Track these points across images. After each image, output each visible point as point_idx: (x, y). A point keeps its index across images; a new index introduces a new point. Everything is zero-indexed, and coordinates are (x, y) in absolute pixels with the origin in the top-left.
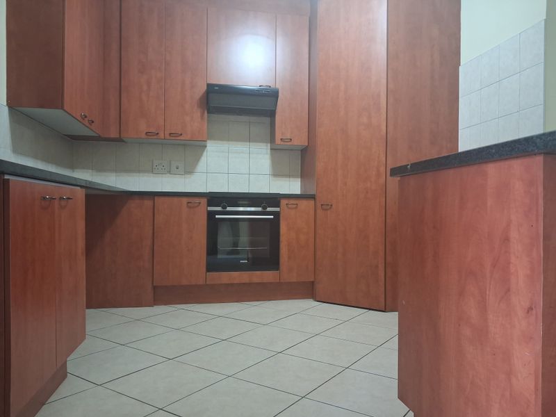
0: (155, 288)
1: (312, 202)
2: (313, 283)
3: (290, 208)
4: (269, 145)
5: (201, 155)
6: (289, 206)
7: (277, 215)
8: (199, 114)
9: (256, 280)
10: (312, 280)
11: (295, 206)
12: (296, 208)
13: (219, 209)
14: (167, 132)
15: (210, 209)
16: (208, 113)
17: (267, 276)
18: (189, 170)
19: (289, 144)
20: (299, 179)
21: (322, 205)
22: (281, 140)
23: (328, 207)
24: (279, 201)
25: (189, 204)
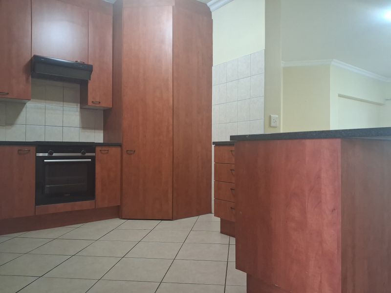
1: (119, 149)
2: (119, 206)
3: (102, 153)
4: (79, 105)
5: (21, 110)
6: (103, 152)
7: (93, 158)
9: (76, 208)
10: (119, 204)
12: (107, 153)
13: (46, 155)
15: (38, 155)
16: (32, 77)
17: (86, 205)
18: (10, 122)
19: (98, 105)
20: (102, 131)
21: (127, 151)
22: (93, 102)
23: (132, 152)
24: (95, 149)
25: (20, 151)
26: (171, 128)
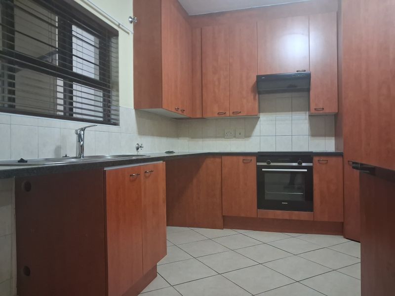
0: (224, 217)
1: (340, 159)
2: (343, 223)
3: (320, 163)
4: (307, 113)
5: (256, 123)
6: (321, 162)
7: (310, 168)
8: (252, 97)
9: (294, 218)
10: (343, 221)
11: (326, 162)
13: (265, 164)
14: (231, 112)
15: (259, 164)
16: (259, 94)
17: (304, 215)
18: (248, 135)
19: (321, 112)
20: (334, 138)
21: (349, 161)
22: (315, 109)
24: (312, 159)
25: (244, 161)
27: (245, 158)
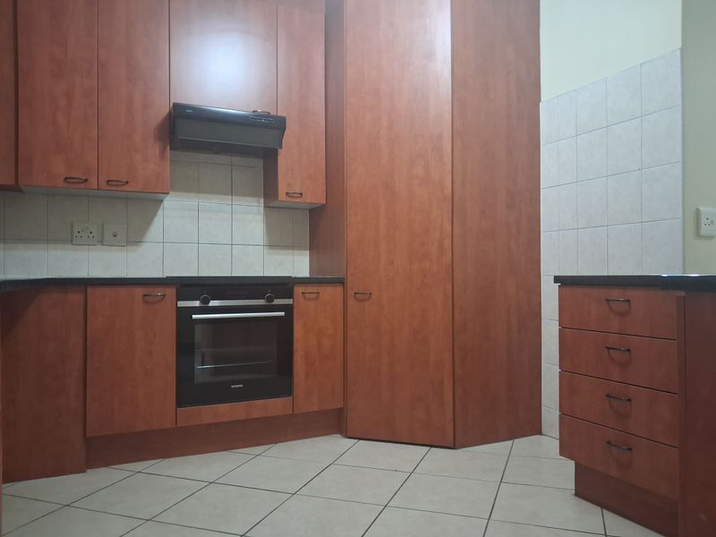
0: (88, 441)
1: (340, 289)
3: (305, 299)
4: (262, 200)
5: (155, 214)
6: (307, 296)
7: (289, 309)
8: (157, 151)
10: (341, 406)
11: (314, 296)
12: (317, 298)
13: (197, 304)
14: (103, 180)
15: (181, 304)
16: (171, 149)
17: (275, 406)
18: (134, 238)
19: (298, 200)
20: (308, 252)
21: (356, 294)
22: (287, 193)
23: (366, 297)
24: (292, 289)
25: (146, 298)
26: (447, 243)
27: (147, 290)
